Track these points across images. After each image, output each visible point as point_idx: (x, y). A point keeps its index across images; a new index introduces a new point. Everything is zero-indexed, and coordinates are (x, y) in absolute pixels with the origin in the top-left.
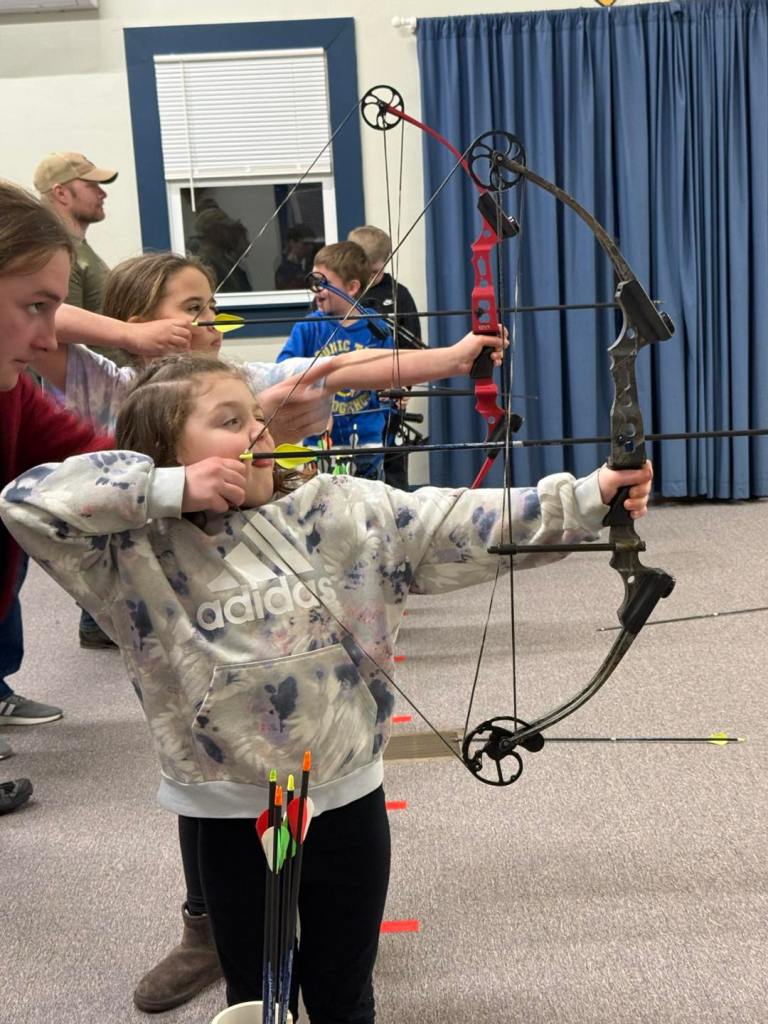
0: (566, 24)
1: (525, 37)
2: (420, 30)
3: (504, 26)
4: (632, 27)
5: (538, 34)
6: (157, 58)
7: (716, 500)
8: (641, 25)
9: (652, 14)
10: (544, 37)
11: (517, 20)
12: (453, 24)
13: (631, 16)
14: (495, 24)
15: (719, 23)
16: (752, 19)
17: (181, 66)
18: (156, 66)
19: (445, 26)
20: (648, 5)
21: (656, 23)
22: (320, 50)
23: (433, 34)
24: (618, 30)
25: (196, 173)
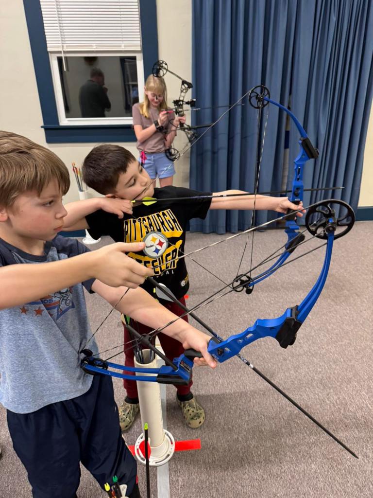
25: (65, 48)
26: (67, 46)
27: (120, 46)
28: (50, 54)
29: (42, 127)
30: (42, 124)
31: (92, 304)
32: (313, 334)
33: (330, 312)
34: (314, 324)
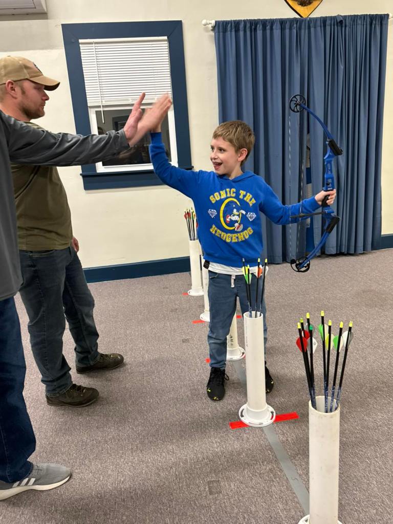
0: (287, 26)
1: (268, 32)
2: (217, 27)
3: (258, 26)
4: (319, 29)
5: (275, 31)
6: (80, 41)
7: (348, 254)
8: (323, 28)
9: (328, 22)
10: (277, 33)
11: (264, 23)
12: (233, 24)
13: (318, 23)
14: (254, 25)
15: (359, 27)
16: (373, 26)
17: (94, 45)
18: (80, 45)
19: (229, 25)
20: (326, 17)
21: (330, 27)
22: (166, 38)
23: (222, 29)
24: (312, 30)
25: (104, 102)
26: (105, 101)
27: (154, 99)
28: (89, 109)
29: (81, 174)
30: (81, 173)
31: (150, 328)
32: (371, 333)
33: (380, 317)
34: (369, 326)
